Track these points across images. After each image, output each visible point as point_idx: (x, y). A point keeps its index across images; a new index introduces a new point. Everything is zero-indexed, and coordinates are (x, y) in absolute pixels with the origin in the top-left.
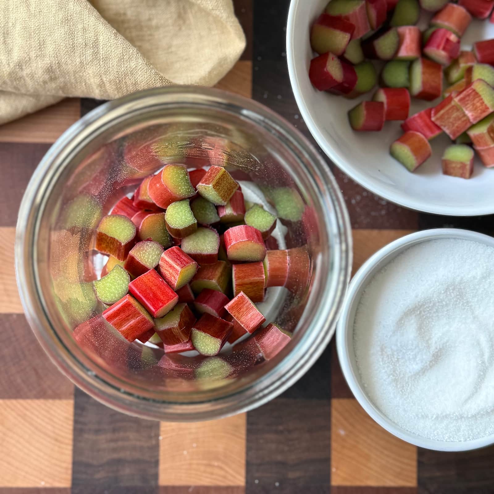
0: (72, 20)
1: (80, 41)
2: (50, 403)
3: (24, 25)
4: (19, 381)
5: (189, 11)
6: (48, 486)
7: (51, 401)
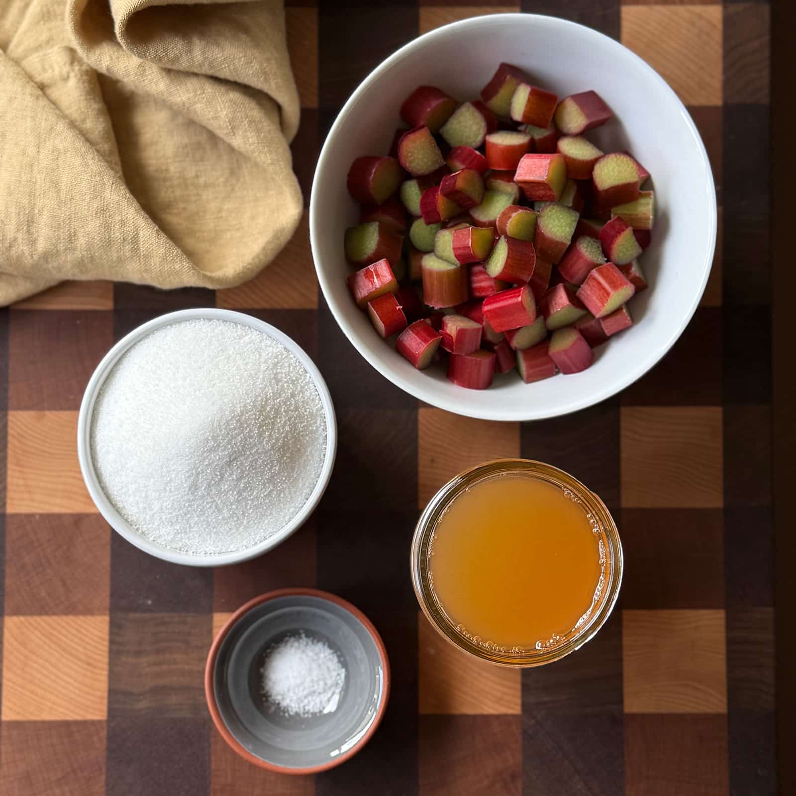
0: (108, 210)
1: (117, 235)
2: (80, 620)
3: (52, 214)
4: (43, 594)
5: (244, 166)
6: (79, 718)
7: (81, 617)
